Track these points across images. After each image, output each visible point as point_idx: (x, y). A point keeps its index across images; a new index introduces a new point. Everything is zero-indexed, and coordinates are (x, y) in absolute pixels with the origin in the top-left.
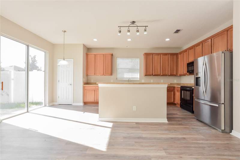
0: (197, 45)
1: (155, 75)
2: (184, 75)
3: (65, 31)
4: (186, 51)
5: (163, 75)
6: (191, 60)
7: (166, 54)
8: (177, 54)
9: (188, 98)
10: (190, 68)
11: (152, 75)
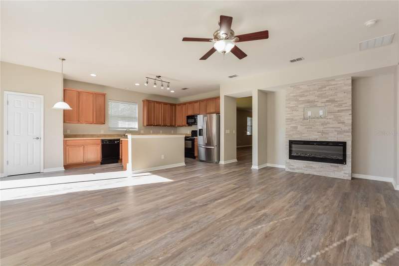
0: (196, 102)
1: (157, 126)
2: (182, 126)
3: (63, 60)
4: (185, 104)
5: (165, 126)
6: (190, 113)
7: (165, 104)
8: (175, 105)
9: (190, 146)
10: (191, 121)
11: (154, 125)
